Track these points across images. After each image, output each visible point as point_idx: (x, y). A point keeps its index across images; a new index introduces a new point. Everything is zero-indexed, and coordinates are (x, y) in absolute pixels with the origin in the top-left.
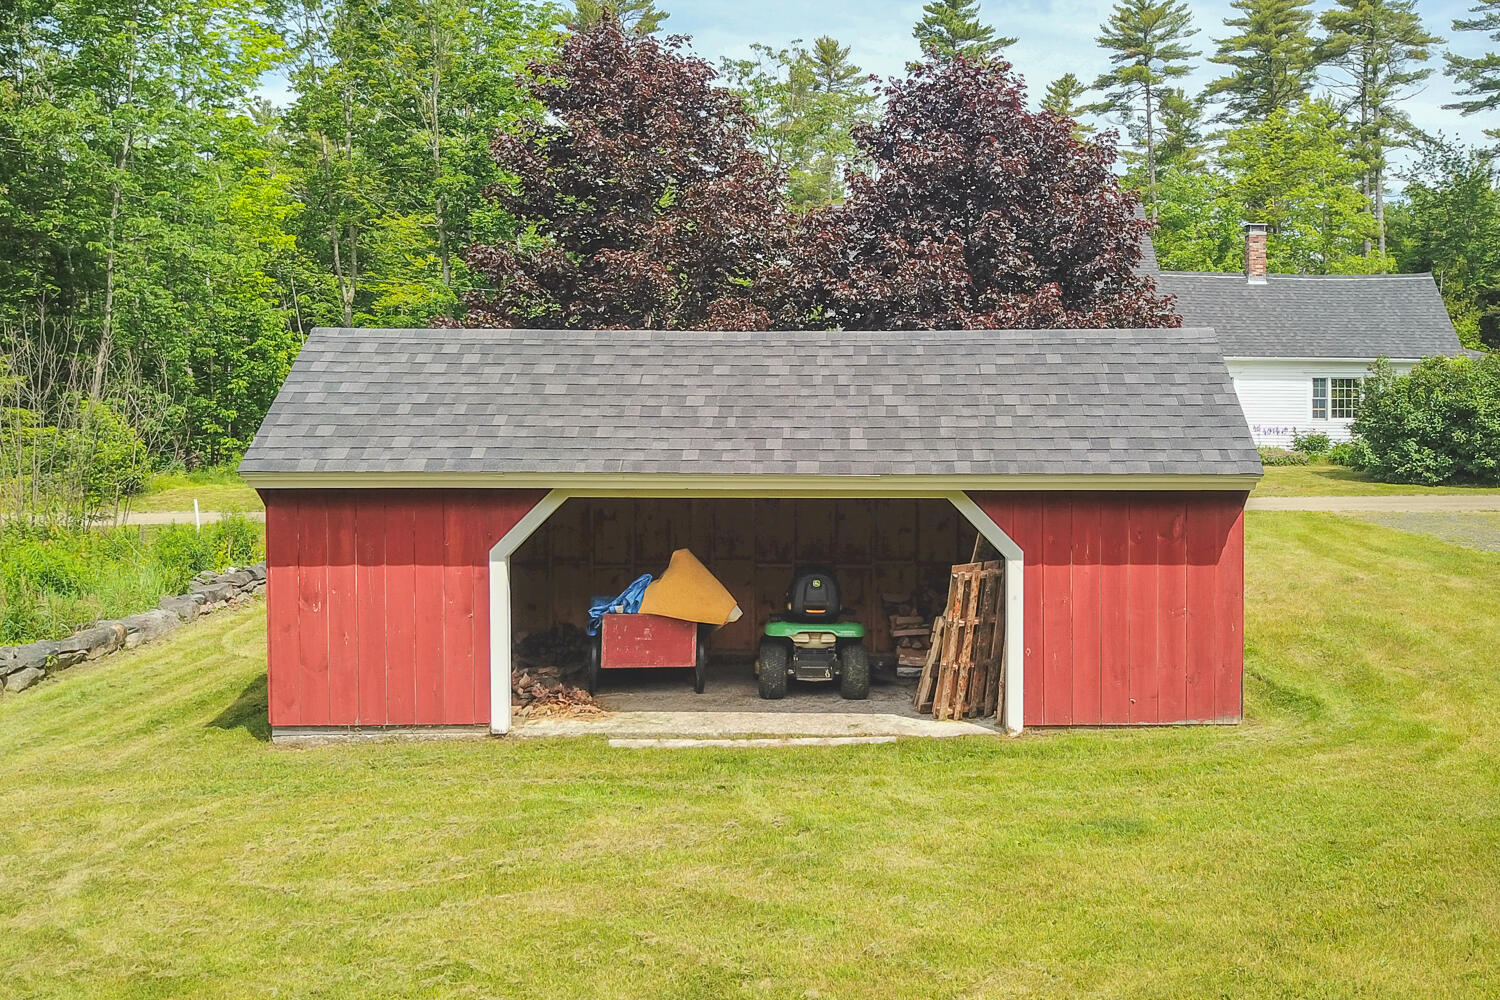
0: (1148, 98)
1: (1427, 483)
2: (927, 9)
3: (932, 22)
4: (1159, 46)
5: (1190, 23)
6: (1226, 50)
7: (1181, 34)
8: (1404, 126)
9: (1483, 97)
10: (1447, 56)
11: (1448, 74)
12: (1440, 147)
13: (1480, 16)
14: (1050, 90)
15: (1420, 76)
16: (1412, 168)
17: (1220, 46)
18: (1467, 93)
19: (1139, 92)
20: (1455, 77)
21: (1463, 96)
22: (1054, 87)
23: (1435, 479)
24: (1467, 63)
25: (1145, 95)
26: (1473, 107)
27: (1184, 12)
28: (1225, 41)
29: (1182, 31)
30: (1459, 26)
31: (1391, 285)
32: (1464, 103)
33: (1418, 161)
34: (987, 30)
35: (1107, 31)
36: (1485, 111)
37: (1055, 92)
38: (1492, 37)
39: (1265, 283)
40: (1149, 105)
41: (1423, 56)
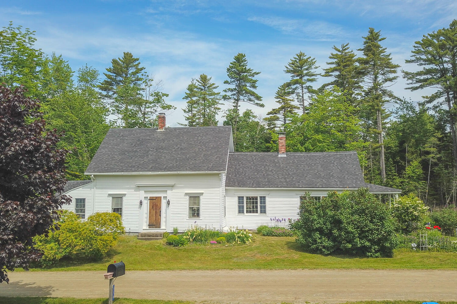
0: (302, 89)
1: (322, 253)
2: (231, 63)
3: (232, 68)
4: (305, 72)
5: (315, 64)
6: (328, 72)
7: (313, 68)
8: (391, 96)
9: (418, 85)
10: (403, 72)
11: (404, 78)
12: (405, 103)
13: (413, 58)
14: (279, 88)
15: (395, 78)
16: (396, 110)
17: (325, 71)
18: (411, 84)
19: (300, 87)
20: (406, 79)
21: (410, 85)
22: (280, 87)
23: (326, 252)
24: (410, 74)
25: (301, 88)
26: (416, 88)
27: (314, 61)
28: (327, 69)
29: (313, 67)
30: (407, 62)
31: (338, 156)
32: (412, 87)
33: (398, 107)
34: (249, 70)
35: (287, 68)
36: (419, 90)
37: (281, 89)
38: (418, 65)
39: (286, 156)
40: (303, 91)
41: (395, 72)
